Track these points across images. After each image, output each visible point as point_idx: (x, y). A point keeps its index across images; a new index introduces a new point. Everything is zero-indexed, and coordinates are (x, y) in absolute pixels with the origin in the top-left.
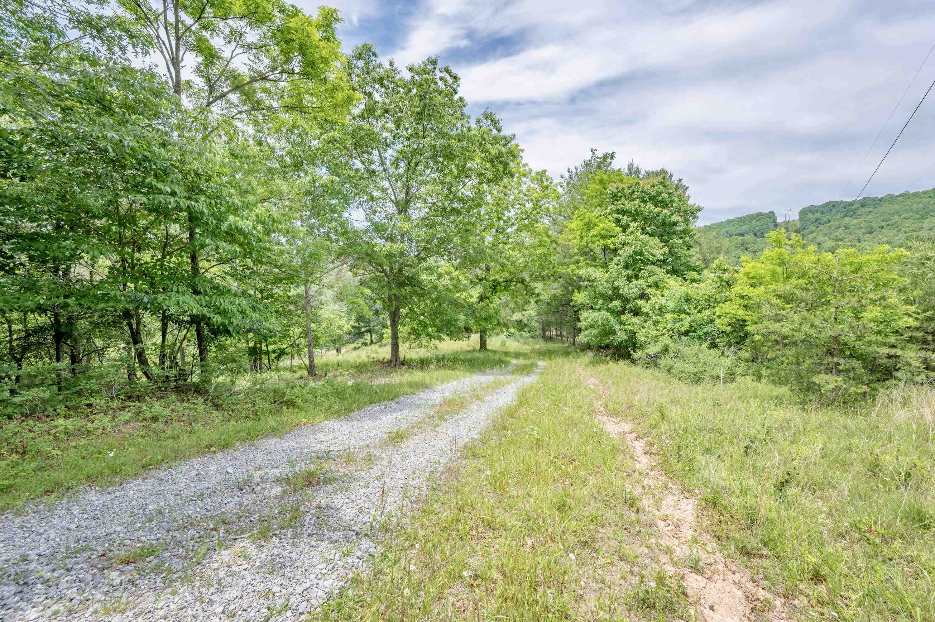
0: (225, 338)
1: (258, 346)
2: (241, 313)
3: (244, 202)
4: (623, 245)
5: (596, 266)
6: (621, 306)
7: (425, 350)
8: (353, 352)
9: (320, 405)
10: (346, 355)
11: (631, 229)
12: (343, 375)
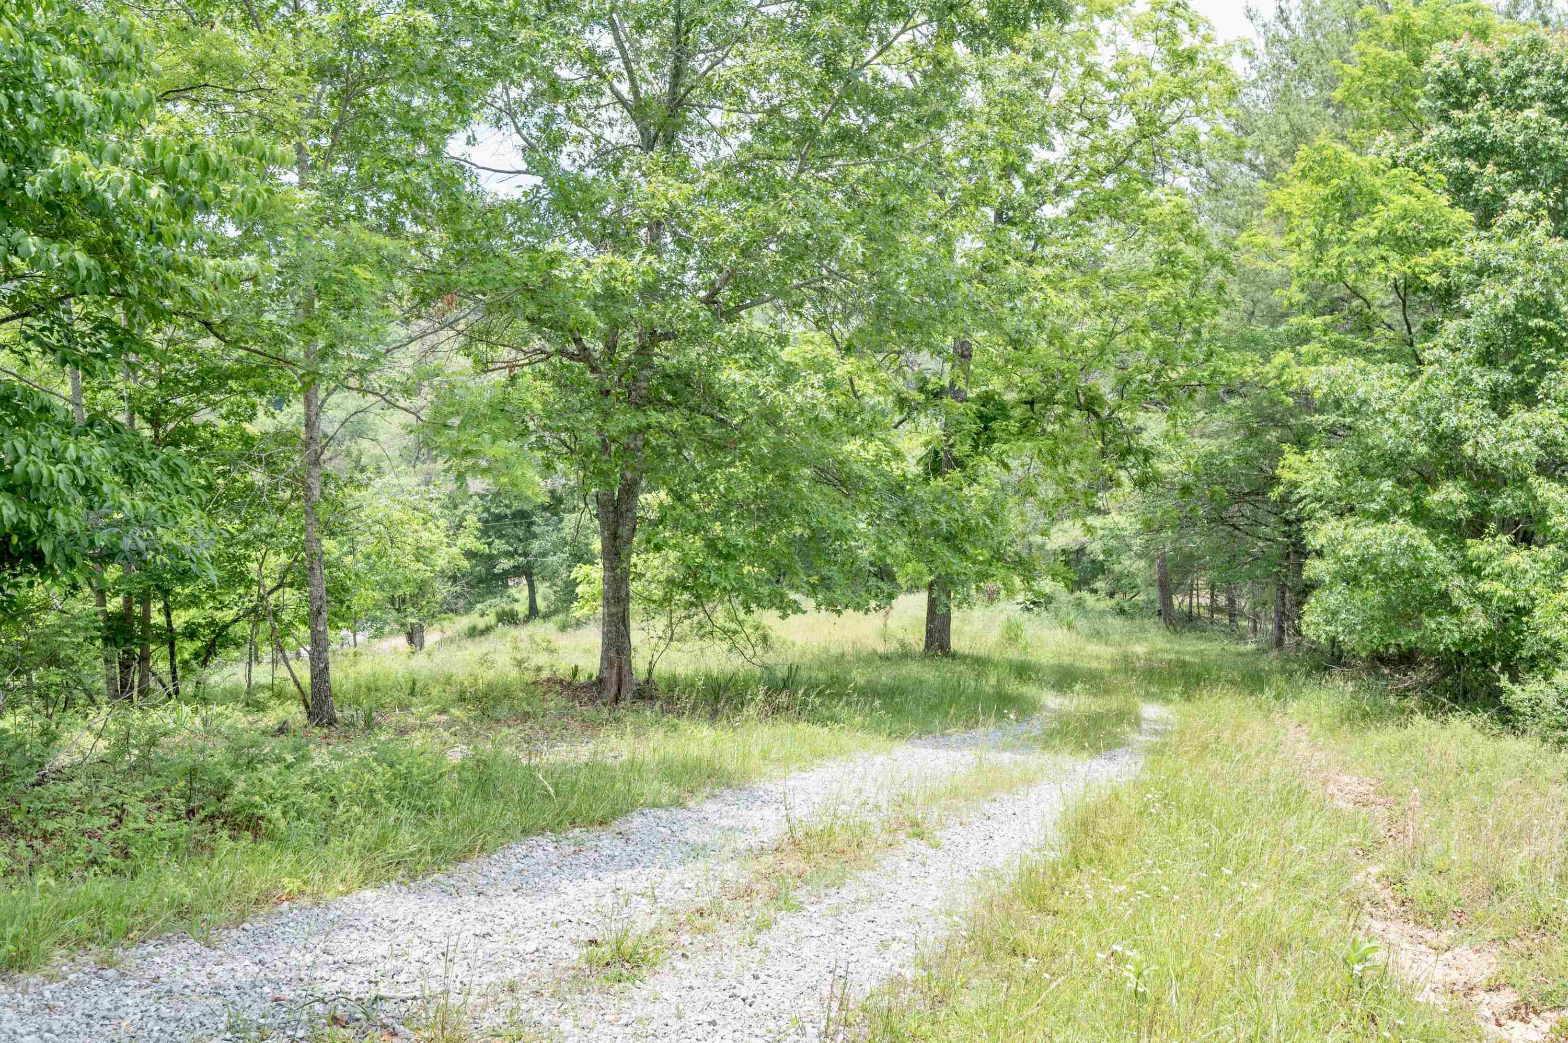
0: (24, 580)
1: (138, 609)
2: (84, 490)
3: (106, 100)
4: (1480, 273)
5: (1366, 353)
6: (1470, 505)
7: (726, 646)
8: (468, 643)
9: (343, 831)
10: (440, 656)
11: (1513, 215)
12: (430, 727)
